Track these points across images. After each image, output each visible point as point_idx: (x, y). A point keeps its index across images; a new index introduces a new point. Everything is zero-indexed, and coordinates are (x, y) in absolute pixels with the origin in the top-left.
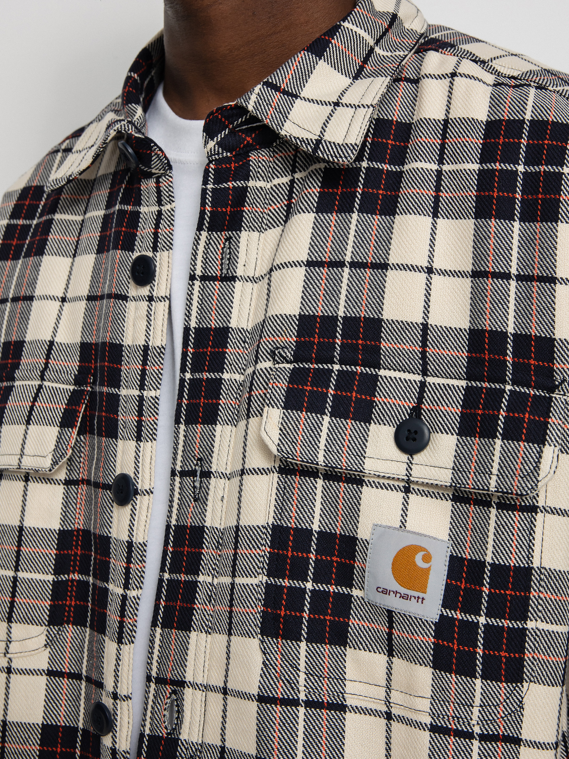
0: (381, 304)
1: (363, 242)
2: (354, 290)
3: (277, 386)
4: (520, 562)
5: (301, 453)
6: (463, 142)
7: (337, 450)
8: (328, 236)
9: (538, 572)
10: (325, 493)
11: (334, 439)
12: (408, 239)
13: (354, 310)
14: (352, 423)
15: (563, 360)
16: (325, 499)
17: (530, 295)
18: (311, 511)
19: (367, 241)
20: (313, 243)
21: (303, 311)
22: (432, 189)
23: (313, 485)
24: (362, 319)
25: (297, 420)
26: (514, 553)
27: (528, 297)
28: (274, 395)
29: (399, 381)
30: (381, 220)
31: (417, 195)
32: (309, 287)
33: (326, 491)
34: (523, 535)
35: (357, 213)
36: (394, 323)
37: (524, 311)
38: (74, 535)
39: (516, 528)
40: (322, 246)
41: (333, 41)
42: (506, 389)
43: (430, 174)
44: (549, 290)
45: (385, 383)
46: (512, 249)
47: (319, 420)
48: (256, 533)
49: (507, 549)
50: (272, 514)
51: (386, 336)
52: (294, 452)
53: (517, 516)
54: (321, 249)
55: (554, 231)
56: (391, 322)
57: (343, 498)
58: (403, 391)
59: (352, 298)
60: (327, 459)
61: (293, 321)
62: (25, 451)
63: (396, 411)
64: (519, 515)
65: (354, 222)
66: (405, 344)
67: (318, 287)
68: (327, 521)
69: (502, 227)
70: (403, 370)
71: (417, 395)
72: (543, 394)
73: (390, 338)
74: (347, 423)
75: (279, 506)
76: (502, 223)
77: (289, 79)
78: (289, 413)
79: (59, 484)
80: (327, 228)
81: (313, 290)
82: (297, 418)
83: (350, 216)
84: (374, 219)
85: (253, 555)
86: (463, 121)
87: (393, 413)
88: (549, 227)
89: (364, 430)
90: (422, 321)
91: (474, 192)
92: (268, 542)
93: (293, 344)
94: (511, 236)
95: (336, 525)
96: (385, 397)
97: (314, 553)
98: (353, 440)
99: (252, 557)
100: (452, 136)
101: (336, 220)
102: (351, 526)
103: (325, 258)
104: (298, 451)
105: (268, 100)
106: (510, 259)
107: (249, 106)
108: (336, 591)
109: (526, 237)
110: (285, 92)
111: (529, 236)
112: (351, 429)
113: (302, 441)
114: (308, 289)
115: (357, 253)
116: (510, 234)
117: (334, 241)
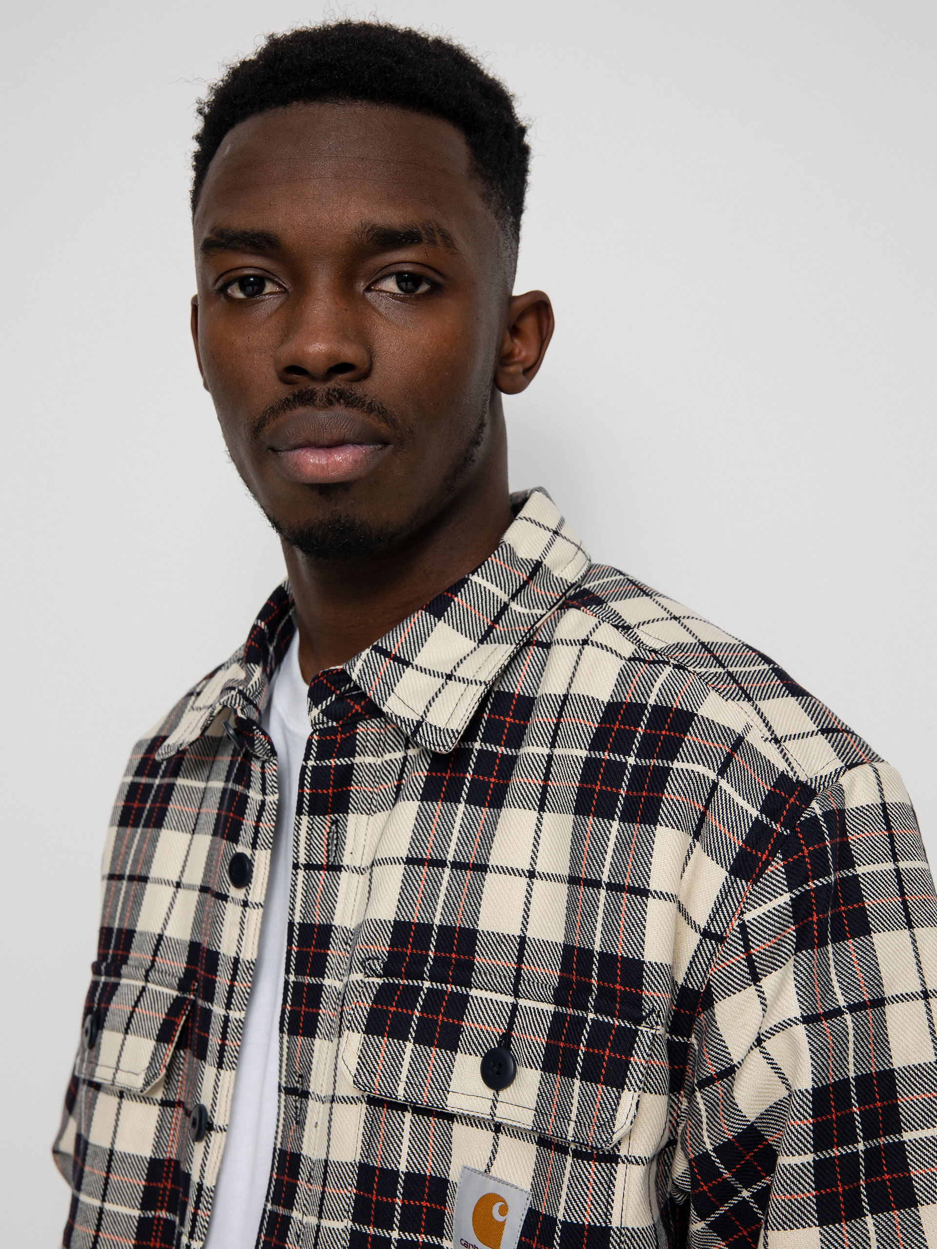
0: (477, 913)
1: (468, 839)
2: (453, 895)
3: (360, 1007)
4: (596, 1221)
5: (380, 1086)
6: (576, 723)
7: (420, 1082)
8: (431, 829)
9: (618, 1233)
10: (414, 1128)
11: (417, 1069)
12: (510, 837)
13: (451, 918)
14: (436, 1052)
15: (653, 986)
16: (414, 1135)
17: (619, 907)
18: (398, 1149)
19: (472, 838)
20: (414, 837)
21: (398, 916)
22: (540, 778)
23: (401, 1119)
24: (458, 930)
25: (378, 1047)
26: (589, 1210)
27: (616, 910)
28: (356, 1017)
29: (490, 1003)
30: (489, 813)
31: (524, 786)
32: (406, 888)
33: (415, 1127)
34: (599, 1189)
35: (464, 803)
36: (490, 935)
37: (611, 926)
38: (165, 1166)
39: (591, 1180)
40: (423, 841)
41: (456, 599)
42: (589, 1018)
43: (540, 759)
44: (640, 904)
45: (475, 1005)
46: (606, 853)
47: (401, 1047)
48: (344, 1170)
49: (580, 1205)
50: (359, 1150)
51: (480, 950)
52: (372, 1084)
53: (593, 1167)
54: (423, 844)
55: (652, 835)
56: (486, 933)
57: (434, 1135)
58: (493, 1015)
59: (450, 903)
60: (407, 1093)
61: (388, 927)
62: (120, 1065)
63: (484, 1039)
64: (595, 1165)
65: (460, 814)
66: (500, 960)
67: (416, 889)
68: (415, 1160)
69: (600, 827)
70: (495, 990)
71: (508, 1020)
72: (629, 1026)
73: (484, 953)
74: (431, 1051)
75: (366, 1141)
76: (599, 822)
77: (402, 644)
78: (369, 1039)
79: (154, 1104)
80: (431, 819)
81: (411, 892)
82: (377, 1045)
83: (456, 807)
84: (482, 812)
85: (340, 1196)
86: (582, 699)
87: (481, 1041)
88: (647, 830)
89: (450, 1060)
90: (520, 933)
91: (577, 783)
92: (355, 1182)
93: (385, 955)
94: (607, 837)
95: (425, 1165)
96: (473, 1022)
97: (401, 1197)
98: (437, 1071)
99: (339, 1197)
100: (568, 715)
101: (441, 810)
102: (442, 1167)
103: (426, 854)
104: (377, 1084)
105: (375, 668)
106: (602, 864)
107: (353, 674)
108: (426, 1241)
109: (622, 840)
110: (396, 659)
111: (626, 838)
112: (435, 1059)
113: (382, 1072)
114: (406, 891)
115: (460, 851)
116: (606, 835)
117: (437, 835)
